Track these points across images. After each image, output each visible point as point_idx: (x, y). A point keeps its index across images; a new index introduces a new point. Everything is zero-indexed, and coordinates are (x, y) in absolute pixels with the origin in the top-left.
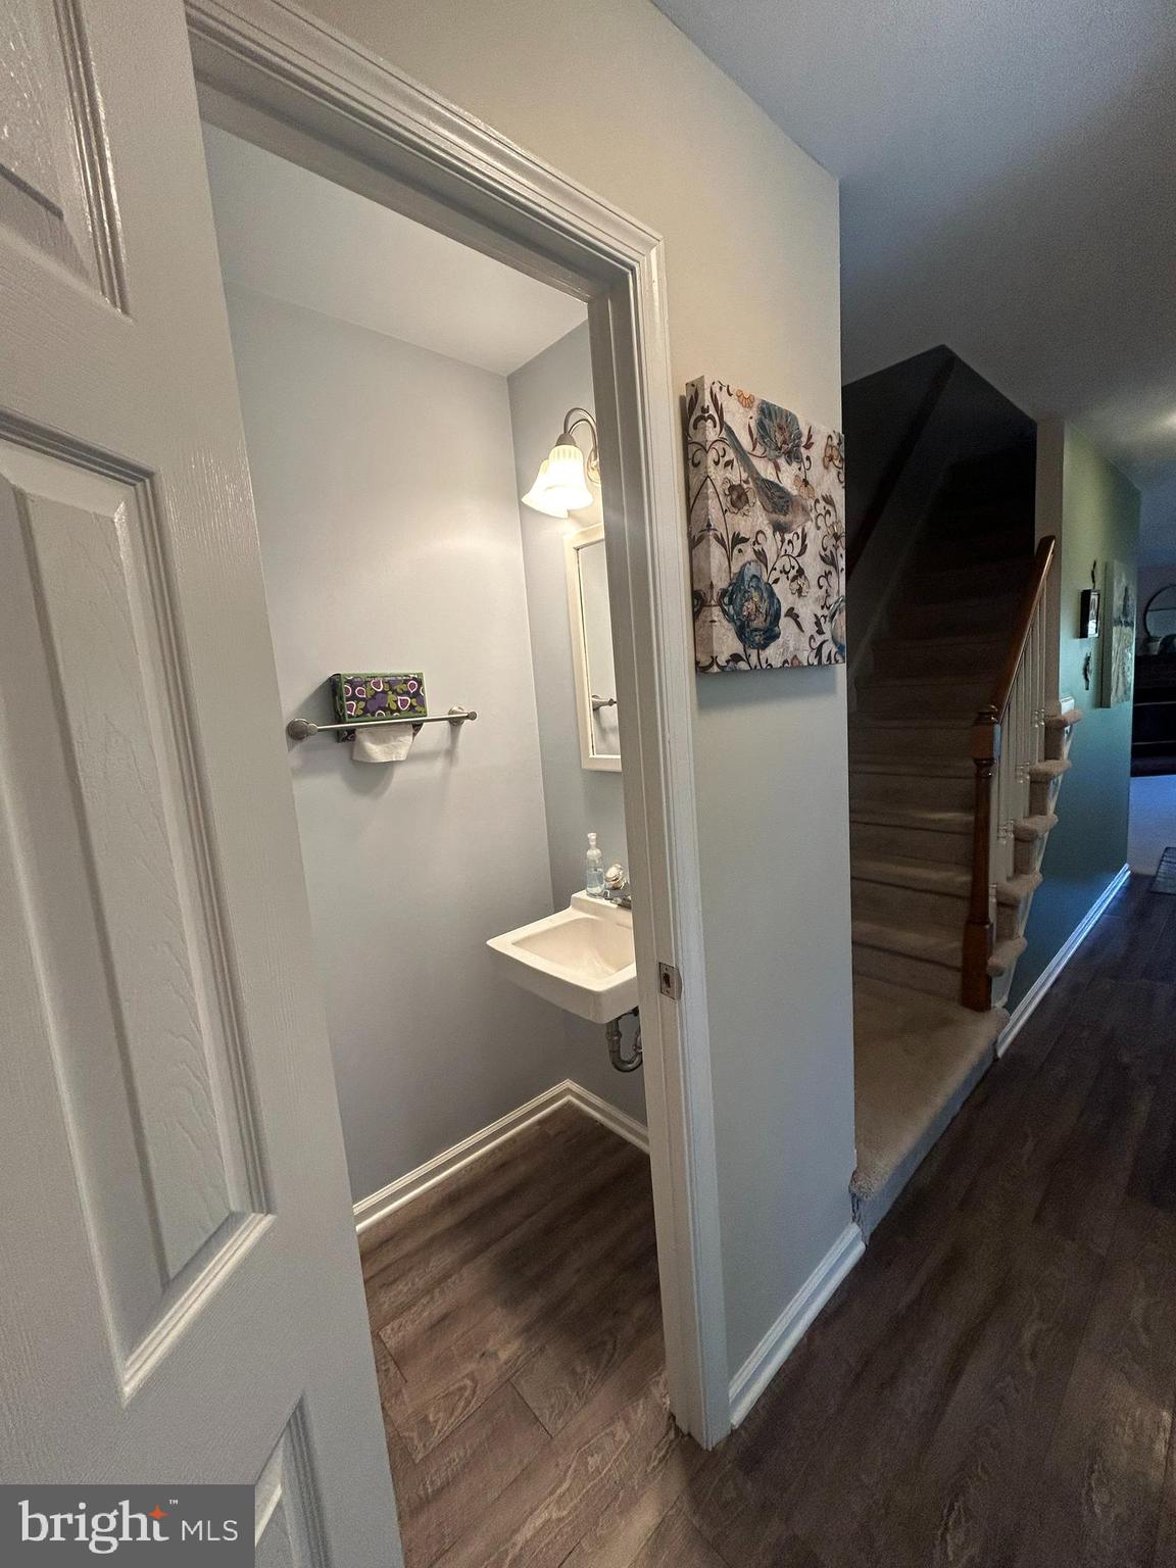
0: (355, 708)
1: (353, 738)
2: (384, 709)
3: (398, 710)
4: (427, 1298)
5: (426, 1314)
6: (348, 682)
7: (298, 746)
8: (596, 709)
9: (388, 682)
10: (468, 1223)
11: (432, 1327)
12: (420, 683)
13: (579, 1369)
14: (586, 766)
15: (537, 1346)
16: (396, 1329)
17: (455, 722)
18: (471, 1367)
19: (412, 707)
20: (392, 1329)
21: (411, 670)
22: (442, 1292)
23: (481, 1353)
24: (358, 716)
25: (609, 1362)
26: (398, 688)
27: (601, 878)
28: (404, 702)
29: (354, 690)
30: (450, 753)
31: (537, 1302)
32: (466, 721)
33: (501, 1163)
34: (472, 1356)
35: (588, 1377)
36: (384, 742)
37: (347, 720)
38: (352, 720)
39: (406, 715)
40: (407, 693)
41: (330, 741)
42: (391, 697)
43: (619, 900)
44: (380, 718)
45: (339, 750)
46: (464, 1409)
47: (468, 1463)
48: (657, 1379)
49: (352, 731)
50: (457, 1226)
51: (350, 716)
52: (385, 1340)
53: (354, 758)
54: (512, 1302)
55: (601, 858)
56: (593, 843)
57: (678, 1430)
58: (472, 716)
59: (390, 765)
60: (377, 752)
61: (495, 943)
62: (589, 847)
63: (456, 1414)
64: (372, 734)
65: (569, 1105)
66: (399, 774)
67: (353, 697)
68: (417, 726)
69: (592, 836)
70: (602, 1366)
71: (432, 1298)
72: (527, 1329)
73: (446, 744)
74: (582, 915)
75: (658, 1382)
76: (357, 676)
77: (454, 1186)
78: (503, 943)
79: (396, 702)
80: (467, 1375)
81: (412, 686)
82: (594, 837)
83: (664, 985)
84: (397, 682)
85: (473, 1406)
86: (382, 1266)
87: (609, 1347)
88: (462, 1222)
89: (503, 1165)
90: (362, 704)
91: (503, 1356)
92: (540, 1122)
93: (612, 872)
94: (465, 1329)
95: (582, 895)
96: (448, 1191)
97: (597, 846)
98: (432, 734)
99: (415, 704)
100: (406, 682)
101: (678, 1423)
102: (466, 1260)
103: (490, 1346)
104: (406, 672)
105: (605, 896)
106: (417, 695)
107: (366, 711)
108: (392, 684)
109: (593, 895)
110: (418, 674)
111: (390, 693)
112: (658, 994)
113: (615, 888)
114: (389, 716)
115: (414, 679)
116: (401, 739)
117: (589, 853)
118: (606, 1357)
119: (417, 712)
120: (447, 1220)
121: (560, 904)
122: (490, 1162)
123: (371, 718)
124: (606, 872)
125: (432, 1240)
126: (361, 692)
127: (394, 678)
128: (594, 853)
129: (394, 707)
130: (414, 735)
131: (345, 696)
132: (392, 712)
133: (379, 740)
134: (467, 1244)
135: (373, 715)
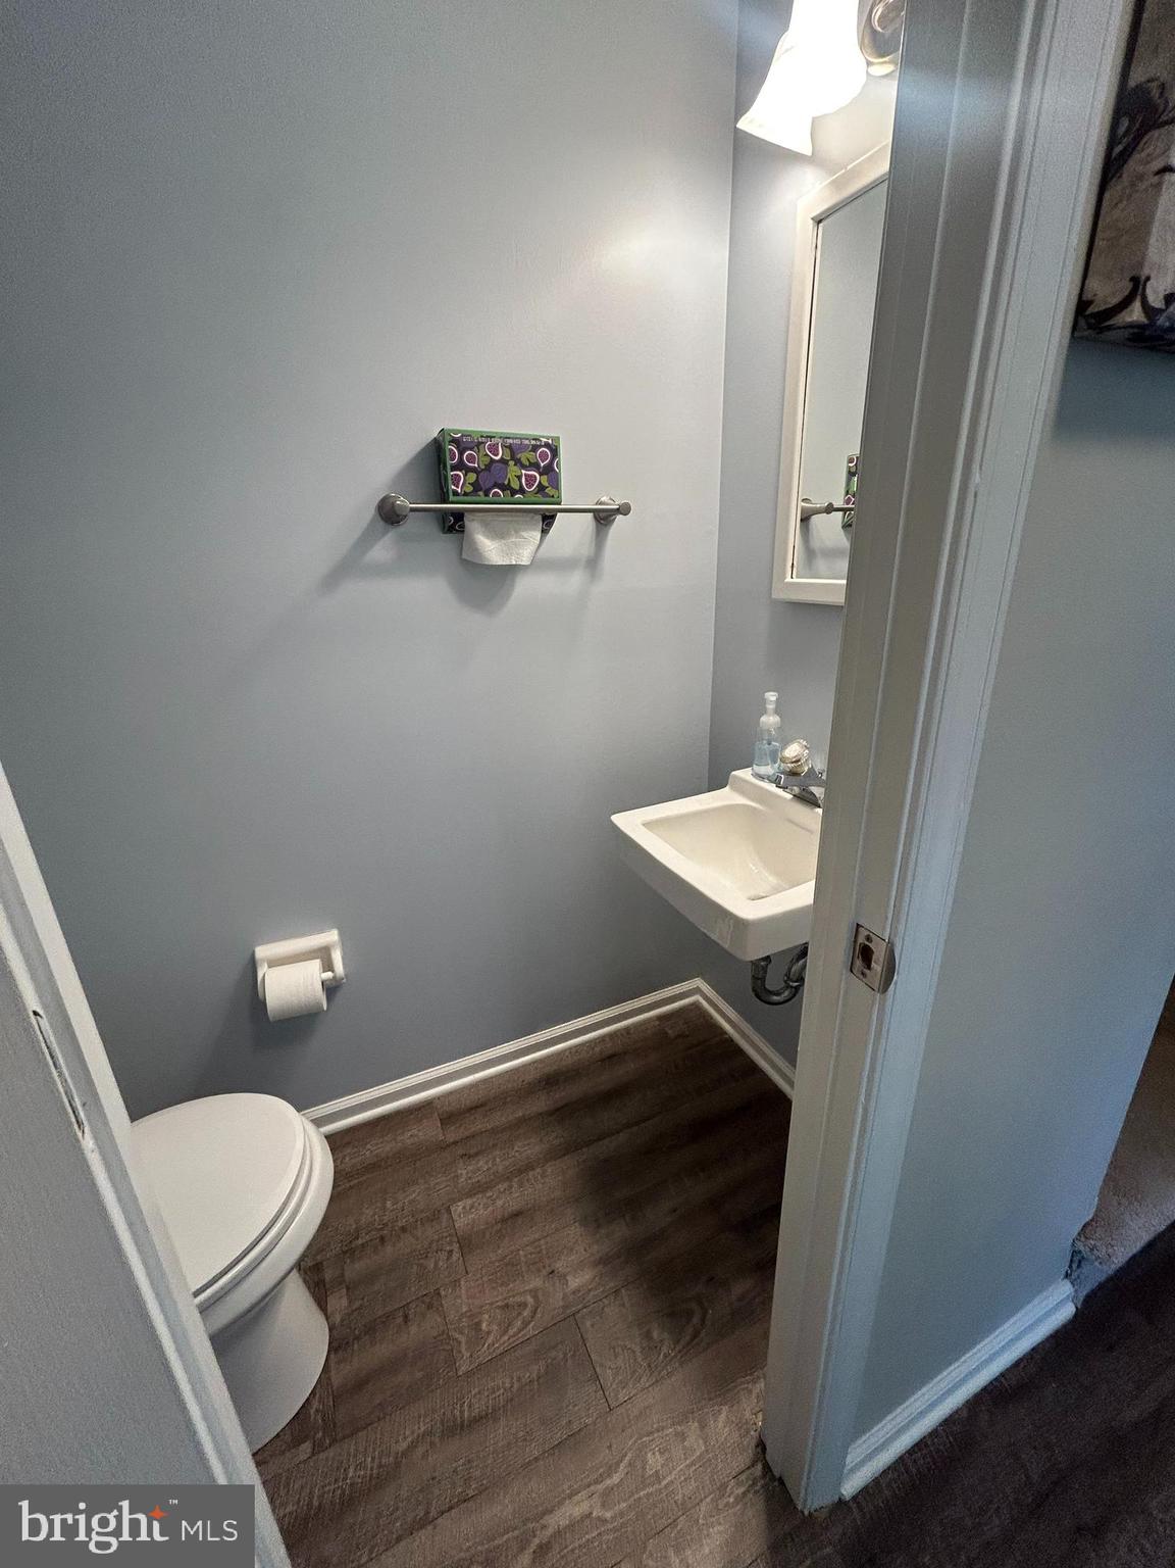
0: (462, 482)
1: (462, 530)
2: (503, 488)
3: (522, 491)
4: (506, 1185)
5: (499, 1203)
6: (454, 441)
7: (392, 534)
8: (805, 520)
9: (510, 447)
10: (561, 1113)
11: (504, 1220)
12: (555, 452)
13: (655, 1334)
14: (779, 594)
15: (612, 1285)
16: (468, 1208)
17: (603, 518)
18: (536, 1282)
19: (541, 488)
20: (464, 1208)
21: (543, 431)
22: (521, 1185)
23: (548, 1269)
24: (466, 494)
25: (692, 1340)
26: (524, 457)
27: (774, 756)
28: (530, 480)
29: (461, 454)
30: (593, 564)
31: (620, 1231)
32: (619, 517)
33: (609, 1054)
34: (539, 1270)
35: (665, 1350)
36: (503, 538)
37: (451, 498)
38: (455, 499)
39: (533, 499)
40: (535, 466)
41: (432, 528)
42: (513, 470)
43: (796, 790)
44: (496, 499)
45: (444, 543)
46: (520, 1331)
47: (512, 1400)
48: (750, 1386)
49: (459, 516)
50: (551, 1113)
51: (455, 493)
52: (455, 1217)
53: (464, 556)
54: (595, 1222)
55: (780, 729)
56: (771, 707)
57: (767, 1468)
58: (624, 510)
59: (510, 571)
60: (491, 549)
61: (619, 819)
62: (764, 712)
63: (511, 1332)
64: (485, 525)
65: (696, 1006)
66: (523, 586)
67: (460, 466)
68: (548, 519)
69: (772, 696)
70: (682, 1342)
71: (511, 1187)
72: (604, 1261)
73: (587, 550)
74: (741, 800)
75: (750, 1392)
76: (465, 434)
77: (555, 1067)
78: (631, 822)
79: (519, 477)
80: (531, 1291)
81: (543, 456)
82: (774, 699)
83: (859, 963)
84: (522, 447)
85: (530, 1330)
86: (467, 1133)
87: (696, 1320)
88: (558, 1110)
89: (610, 1057)
90: (472, 477)
91: (574, 1282)
92: (661, 1018)
93: (793, 750)
94: (537, 1236)
95: (745, 774)
96: (547, 1070)
97: (777, 712)
98: (571, 531)
99: (546, 484)
100: (535, 448)
101: (768, 1458)
102: (553, 1155)
103: (559, 1266)
104: (537, 433)
105: (777, 782)
106: (549, 471)
107: (476, 487)
108: (515, 450)
109: (761, 777)
110: (553, 439)
111: (512, 463)
112: (846, 972)
113: (793, 774)
114: (510, 499)
115: (547, 445)
116: (525, 534)
117: (763, 719)
118: (690, 1330)
119: (547, 495)
120: (541, 1103)
121: (717, 781)
122: (597, 1049)
123: (483, 498)
124: (784, 747)
125: (523, 1121)
126: (471, 459)
127: (518, 442)
128: (770, 720)
129: (516, 486)
130: (544, 532)
131: (449, 463)
132: (514, 492)
133: (498, 534)
134: (556, 1136)
135: (487, 495)
